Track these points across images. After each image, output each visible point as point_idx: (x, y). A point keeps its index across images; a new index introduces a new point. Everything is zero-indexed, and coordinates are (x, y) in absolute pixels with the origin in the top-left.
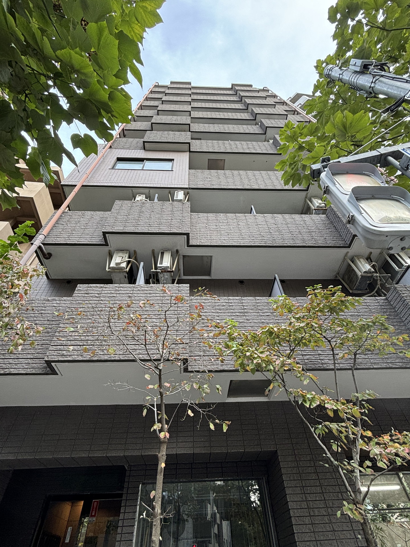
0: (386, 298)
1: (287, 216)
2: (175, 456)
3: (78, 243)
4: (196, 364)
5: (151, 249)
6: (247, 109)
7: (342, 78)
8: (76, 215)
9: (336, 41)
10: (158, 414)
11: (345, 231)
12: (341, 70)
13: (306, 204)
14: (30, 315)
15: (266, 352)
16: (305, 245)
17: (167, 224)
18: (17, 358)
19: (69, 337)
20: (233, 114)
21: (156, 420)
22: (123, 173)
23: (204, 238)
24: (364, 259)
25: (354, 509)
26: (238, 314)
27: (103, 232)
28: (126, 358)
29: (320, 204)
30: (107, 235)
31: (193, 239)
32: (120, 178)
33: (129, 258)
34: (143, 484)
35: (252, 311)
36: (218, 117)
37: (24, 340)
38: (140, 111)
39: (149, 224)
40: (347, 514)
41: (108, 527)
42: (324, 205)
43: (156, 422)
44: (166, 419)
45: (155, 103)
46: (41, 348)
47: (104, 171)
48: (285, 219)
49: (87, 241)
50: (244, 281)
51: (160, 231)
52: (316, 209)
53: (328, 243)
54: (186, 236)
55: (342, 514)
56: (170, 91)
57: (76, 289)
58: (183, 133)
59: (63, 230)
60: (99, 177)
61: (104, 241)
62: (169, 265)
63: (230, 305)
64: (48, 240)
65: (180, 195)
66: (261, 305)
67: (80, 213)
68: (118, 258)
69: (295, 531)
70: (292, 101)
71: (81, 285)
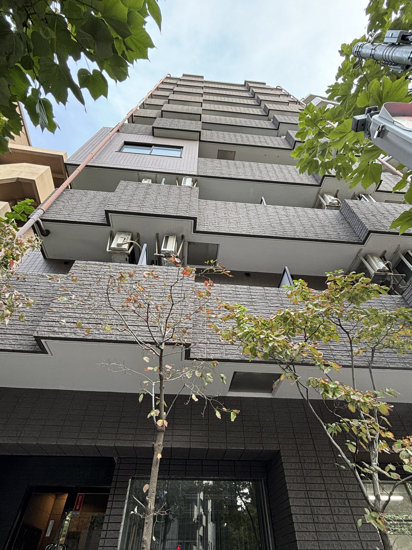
0: (403, 297)
1: (299, 209)
2: (170, 450)
3: (79, 221)
4: (199, 352)
5: (156, 233)
6: (260, 105)
7: (374, 54)
8: (78, 193)
9: (369, 15)
10: (156, 400)
11: (360, 226)
12: (373, 45)
13: (318, 200)
14: (22, 290)
15: (283, 336)
16: (318, 238)
17: (173, 207)
18: (4, 333)
19: (62, 314)
20: (246, 109)
21: (154, 406)
22: (129, 156)
23: (211, 225)
24: (378, 257)
25: (378, 518)
26: (245, 303)
27: (105, 210)
28: (124, 340)
29: (333, 200)
30: (110, 214)
31: (201, 225)
32: (126, 161)
33: (132, 239)
34: (133, 479)
35: (260, 301)
36: (230, 110)
37: (12, 311)
38: (150, 99)
39: (155, 206)
40: (370, 523)
41: (92, 523)
42: (336, 201)
43: (154, 409)
44: (164, 405)
45: (167, 93)
46: (31, 324)
47: (110, 153)
48: (296, 212)
49: (88, 219)
50: (250, 274)
51: (165, 214)
52: (328, 206)
53: (342, 238)
54: (193, 221)
55: (364, 523)
56: (182, 83)
57: (73, 265)
58: (193, 122)
59: (63, 207)
60: (105, 159)
61: (106, 221)
62: (173, 250)
63: (237, 293)
64: (46, 216)
65: (188, 182)
66: (270, 295)
67: (82, 192)
68: (120, 239)
69: (297, 539)
70: (305, 102)
71: (79, 262)
